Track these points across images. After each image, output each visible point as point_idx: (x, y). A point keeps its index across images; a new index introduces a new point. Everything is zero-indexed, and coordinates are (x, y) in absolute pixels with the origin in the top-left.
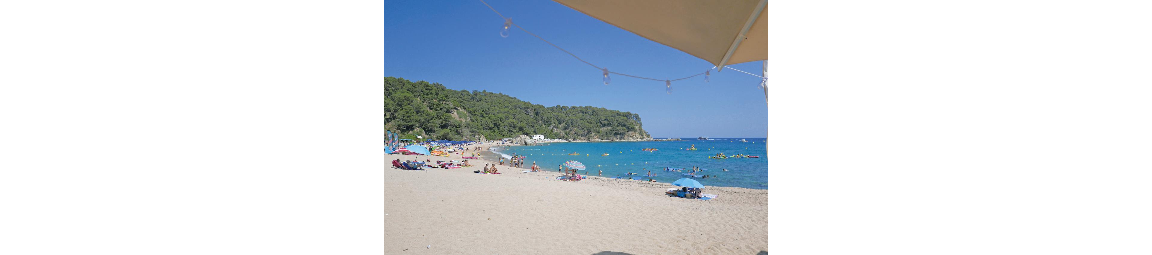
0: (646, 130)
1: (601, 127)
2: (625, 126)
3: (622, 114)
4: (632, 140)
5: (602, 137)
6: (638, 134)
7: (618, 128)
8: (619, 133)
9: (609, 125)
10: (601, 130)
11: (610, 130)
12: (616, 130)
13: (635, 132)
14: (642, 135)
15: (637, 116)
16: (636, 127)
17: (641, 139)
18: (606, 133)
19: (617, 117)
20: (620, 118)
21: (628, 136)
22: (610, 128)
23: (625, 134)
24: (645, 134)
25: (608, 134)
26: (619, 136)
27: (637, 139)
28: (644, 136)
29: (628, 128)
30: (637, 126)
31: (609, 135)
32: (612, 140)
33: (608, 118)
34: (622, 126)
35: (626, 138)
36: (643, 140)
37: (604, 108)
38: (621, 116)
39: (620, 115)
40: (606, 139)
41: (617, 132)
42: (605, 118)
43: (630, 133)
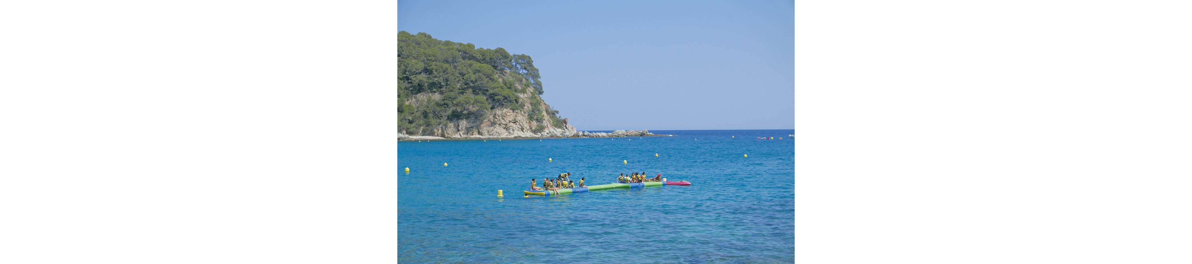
0: (553, 107)
1: (407, 95)
2: (485, 92)
3: (479, 56)
4: (504, 135)
5: (409, 126)
6: (522, 118)
7: (461, 98)
8: (465, 112)
9: (434, 86)
10: (407, 103)
11: (438, 104)
12: (457, 105)
13: (513, 110)
14: (537, 120)
15: (526, 62)
16: (521, 96)
17: (535, 132)
18: (425, 115)
19: (462, 64)
20: (470, 65)
21: (493, 124)
22: (437, 97)
23: (482, 115)
24: (546, 117)
25: (431, 115)
26: (463, 123)
27: (517, 133)
28: (545, 123)
29: (492, 97)
30: (523, 91)
31: (433, 121)
32: (443, 136)
33: (433, 66)
34: (476, 91)
35: (485, 128)
36: (539, 135)
37: (428, 33)
38: (477, 60)
39: (472, 58)
40: (424, 133)
41: (459, 110)
42: (421, 66)
43: (498, 112)
